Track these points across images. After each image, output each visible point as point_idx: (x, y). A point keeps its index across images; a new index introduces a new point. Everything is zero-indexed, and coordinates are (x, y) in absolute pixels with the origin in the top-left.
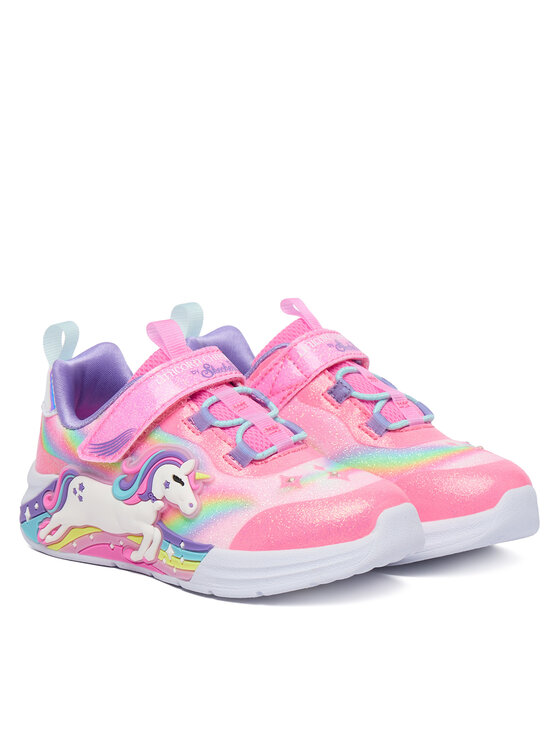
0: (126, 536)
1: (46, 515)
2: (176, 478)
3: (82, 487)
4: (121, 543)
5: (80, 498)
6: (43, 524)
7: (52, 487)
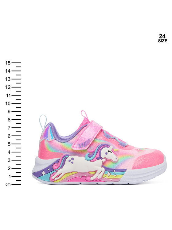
0: (88, 173)
1: (54, 171)
2: (109, 151)
3: (73, 159)
4: (85, 175)
5: (72, 163)
6: (53, 174)
7: (58, 162)
